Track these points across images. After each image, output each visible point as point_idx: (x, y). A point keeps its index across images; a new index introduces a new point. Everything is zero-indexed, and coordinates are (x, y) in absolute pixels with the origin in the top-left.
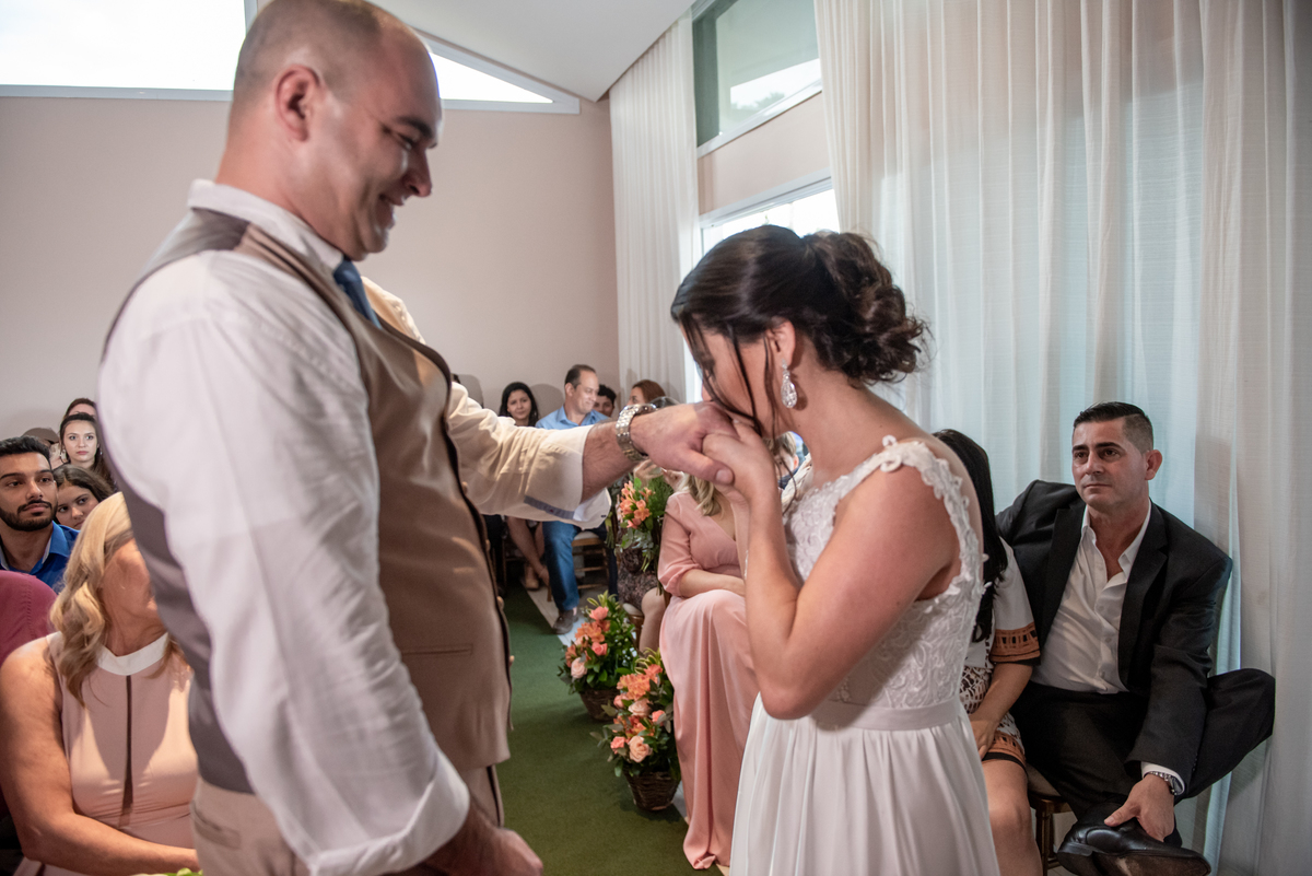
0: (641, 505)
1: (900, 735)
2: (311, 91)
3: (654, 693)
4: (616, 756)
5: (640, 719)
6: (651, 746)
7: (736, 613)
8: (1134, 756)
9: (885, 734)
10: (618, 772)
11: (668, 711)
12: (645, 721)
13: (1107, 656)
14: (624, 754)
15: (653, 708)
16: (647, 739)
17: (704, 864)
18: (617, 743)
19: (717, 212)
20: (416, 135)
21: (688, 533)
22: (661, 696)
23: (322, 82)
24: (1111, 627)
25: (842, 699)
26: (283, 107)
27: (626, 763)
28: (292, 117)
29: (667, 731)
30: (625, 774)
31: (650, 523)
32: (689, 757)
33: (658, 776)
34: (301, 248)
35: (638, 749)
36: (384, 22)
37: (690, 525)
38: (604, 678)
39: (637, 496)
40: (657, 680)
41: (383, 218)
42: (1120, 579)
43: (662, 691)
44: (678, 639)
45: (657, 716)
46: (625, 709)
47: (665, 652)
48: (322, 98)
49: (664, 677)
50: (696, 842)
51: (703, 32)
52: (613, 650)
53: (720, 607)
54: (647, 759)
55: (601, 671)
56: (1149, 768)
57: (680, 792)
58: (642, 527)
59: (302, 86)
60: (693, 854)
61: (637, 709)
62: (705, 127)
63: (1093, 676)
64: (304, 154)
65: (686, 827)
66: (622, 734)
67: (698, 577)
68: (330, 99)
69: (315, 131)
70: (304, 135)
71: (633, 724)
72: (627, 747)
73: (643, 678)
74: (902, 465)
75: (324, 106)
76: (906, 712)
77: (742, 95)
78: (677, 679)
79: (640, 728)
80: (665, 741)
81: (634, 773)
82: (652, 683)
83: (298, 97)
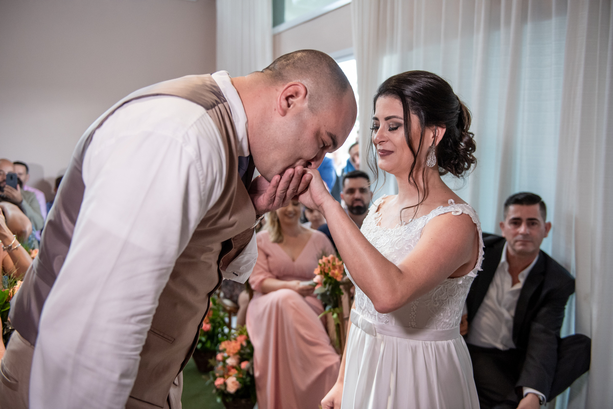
1: (439, 343)
3: (242, 352)
4: (217, 390)
5: (233, 367)
6: (240, 382)
7: (294, 303)
8: (519, 384)
9: (433, 342)
10: (219, 400)
11: (251, 362)
12: (237, 368)
13: (505, 331)
14: (223, 388)
15: (242, 360)
16: (238, 378)
18: (219, 382)
21: (267, 256)
22: (247, 353)
24: (508, 315)
25: (412, 326)
27: (223, 393)
28: (284, 103)
29: (249, 374)
30: (224, 400)
32: (262, 388)
33: (243, 401)
35: (232, 384)
37: (268, 251)
38: (208, 345)
40: (245, 344)
42: (519, 286)
43: (248, 351)
44: (259, 319)
45: (244, 365)
46: (224, 360)
47: (250, 327)
49: (249, 342)
52: (214, 328)
53: (285, 299)
54: (238, 391)
55: (207, 340)
56: (527, 390)
59: (297, 94)
61: (231, 361)
62: (277, 15)
63: (496, 342)
66: (223, 376)
67: (272, 282)
70: (283, 114)
71: (229, 370)
72: (225, 384)
73: (236, 343)
74: (462, 213)
76: (443, 332)
78: (257, 343)
79: (234, 372)
80: (248, 379)
81: (229, 400)
82: (242, 345)
83: (292, 96)
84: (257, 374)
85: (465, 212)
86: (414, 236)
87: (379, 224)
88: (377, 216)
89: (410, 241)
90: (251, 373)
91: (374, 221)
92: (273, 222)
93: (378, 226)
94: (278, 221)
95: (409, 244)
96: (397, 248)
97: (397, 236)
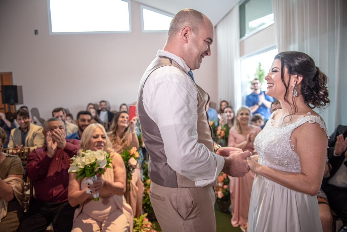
0: (223, 132)
2: (189, 32)
3: (225, 181)
5: (221, 187)
6: (223, 194)
12: (222, 188)
15: (224, 184)
16: (223, 192)
17: (237, 226)
19: (245, 56)
20: (210, 41)
23: (191, 30)
26: (183, 36)
28: (184, 38)
31: (225, 137)
32: (234, 198)
33: (225, 202)
34: (183, 67)
35: (220, 194)
36: (204, 16)
37: (236, 137)
39: (222, 130)
40: (226, 177)
41: (200, 61)
43: (227, 180)
45: (225, 187)
48: (191, 34)
50: (235, 220)
51: (242, 8)
54: (222, 198)
57: (231, 207)
58: (223, 138)
59: (187, 31)
60: (234, 223)
61: (220, 185)
62: (242, 33)
64: (186, 46)
65: (231, 216)
68: (193, 34)
69: (189, 41)
70: (187, 42)
71: (219, 188)
73: (222, 177)
74: (315, 122)
75: (191, 35)
77: (252, 24)
79: (221, 189)
80: (227, 193)
81: (219, 201)
82: (224, 179)
83: (186, 33)
84: (231, 191)
85: (316, 122)
86: (288, 133)
87: (273, 125)
88: (272, 121)
89: (285, 135)
90: (228, 190)
91: (271, 124)
92: (237, 124)
93: (272, 127)
94: (239, 124)
95: (285, 136)
96: (278, 138)
97: (279, 132)
